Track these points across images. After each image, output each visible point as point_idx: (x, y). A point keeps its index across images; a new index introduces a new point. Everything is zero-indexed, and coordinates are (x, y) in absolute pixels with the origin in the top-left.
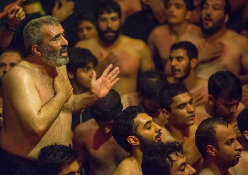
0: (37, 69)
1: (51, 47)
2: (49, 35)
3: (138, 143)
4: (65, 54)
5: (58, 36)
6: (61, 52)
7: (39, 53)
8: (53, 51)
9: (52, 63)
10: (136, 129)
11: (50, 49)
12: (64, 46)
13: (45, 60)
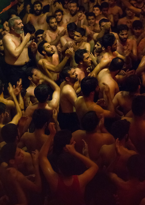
0: (13, 36)
1: (18, 27)
2: (17, 23)
3: (45, 53)
4: (23, 30)
5: (20, 23)
6: (21, 29)
7: (14, 30)
8: (18, 29)
9: (18, 33)
10: (44, 49)
11: (17, 28)
12: (22, 27)
13: (16, 32)
